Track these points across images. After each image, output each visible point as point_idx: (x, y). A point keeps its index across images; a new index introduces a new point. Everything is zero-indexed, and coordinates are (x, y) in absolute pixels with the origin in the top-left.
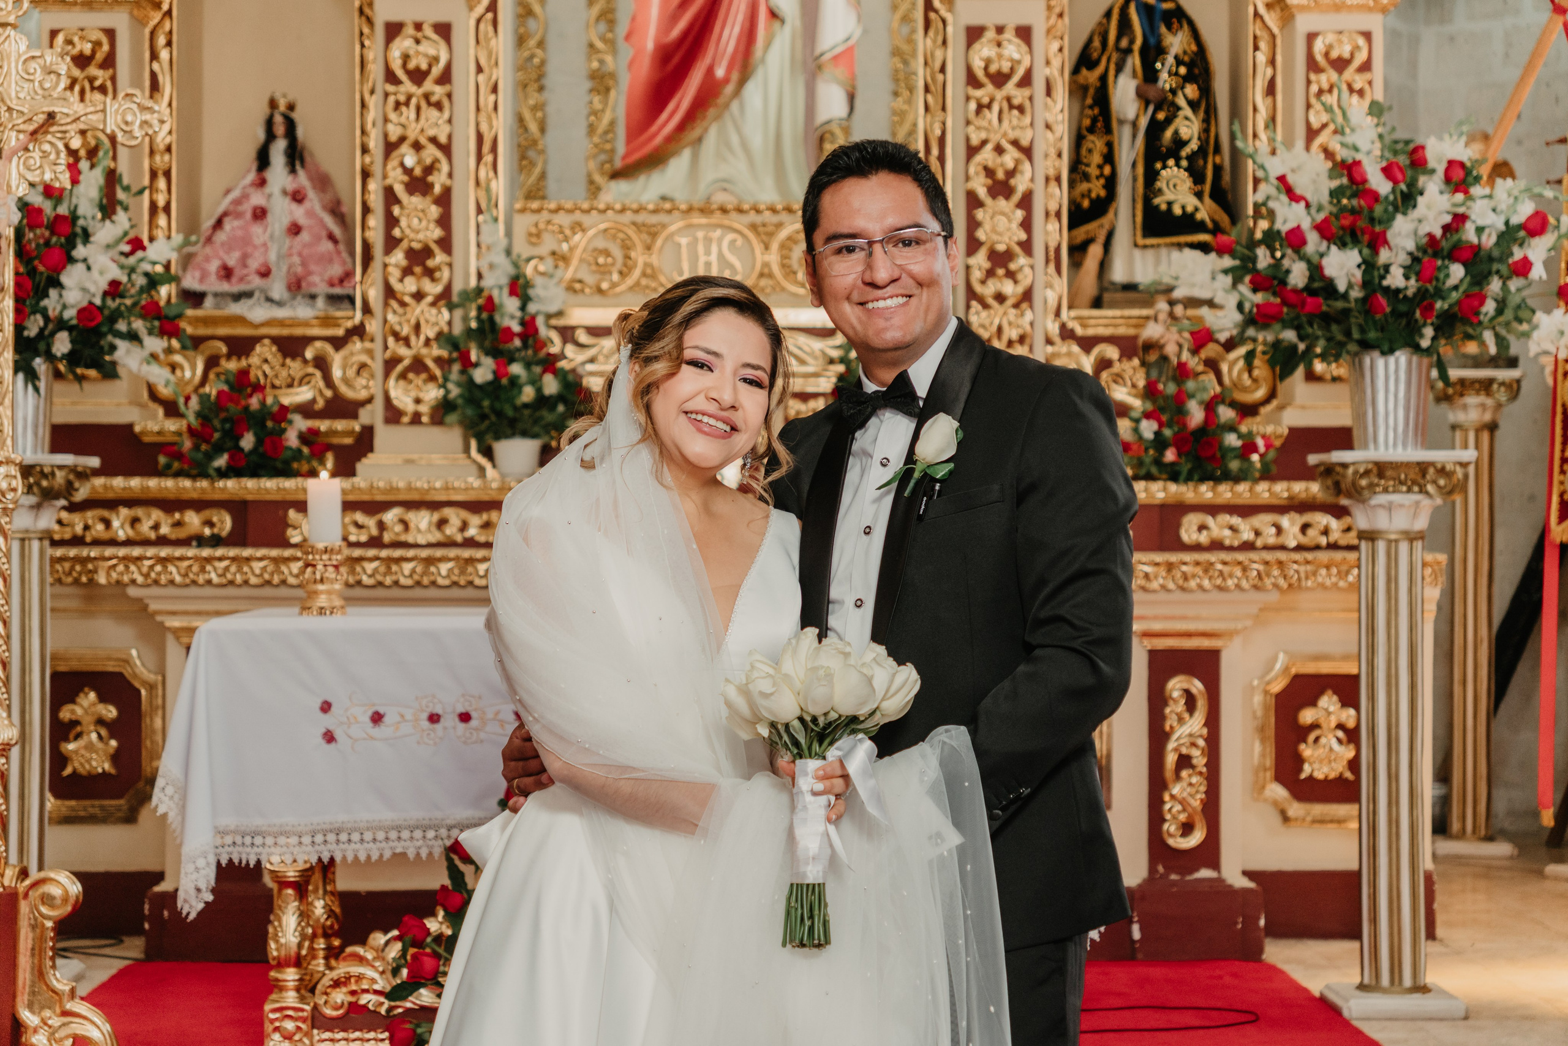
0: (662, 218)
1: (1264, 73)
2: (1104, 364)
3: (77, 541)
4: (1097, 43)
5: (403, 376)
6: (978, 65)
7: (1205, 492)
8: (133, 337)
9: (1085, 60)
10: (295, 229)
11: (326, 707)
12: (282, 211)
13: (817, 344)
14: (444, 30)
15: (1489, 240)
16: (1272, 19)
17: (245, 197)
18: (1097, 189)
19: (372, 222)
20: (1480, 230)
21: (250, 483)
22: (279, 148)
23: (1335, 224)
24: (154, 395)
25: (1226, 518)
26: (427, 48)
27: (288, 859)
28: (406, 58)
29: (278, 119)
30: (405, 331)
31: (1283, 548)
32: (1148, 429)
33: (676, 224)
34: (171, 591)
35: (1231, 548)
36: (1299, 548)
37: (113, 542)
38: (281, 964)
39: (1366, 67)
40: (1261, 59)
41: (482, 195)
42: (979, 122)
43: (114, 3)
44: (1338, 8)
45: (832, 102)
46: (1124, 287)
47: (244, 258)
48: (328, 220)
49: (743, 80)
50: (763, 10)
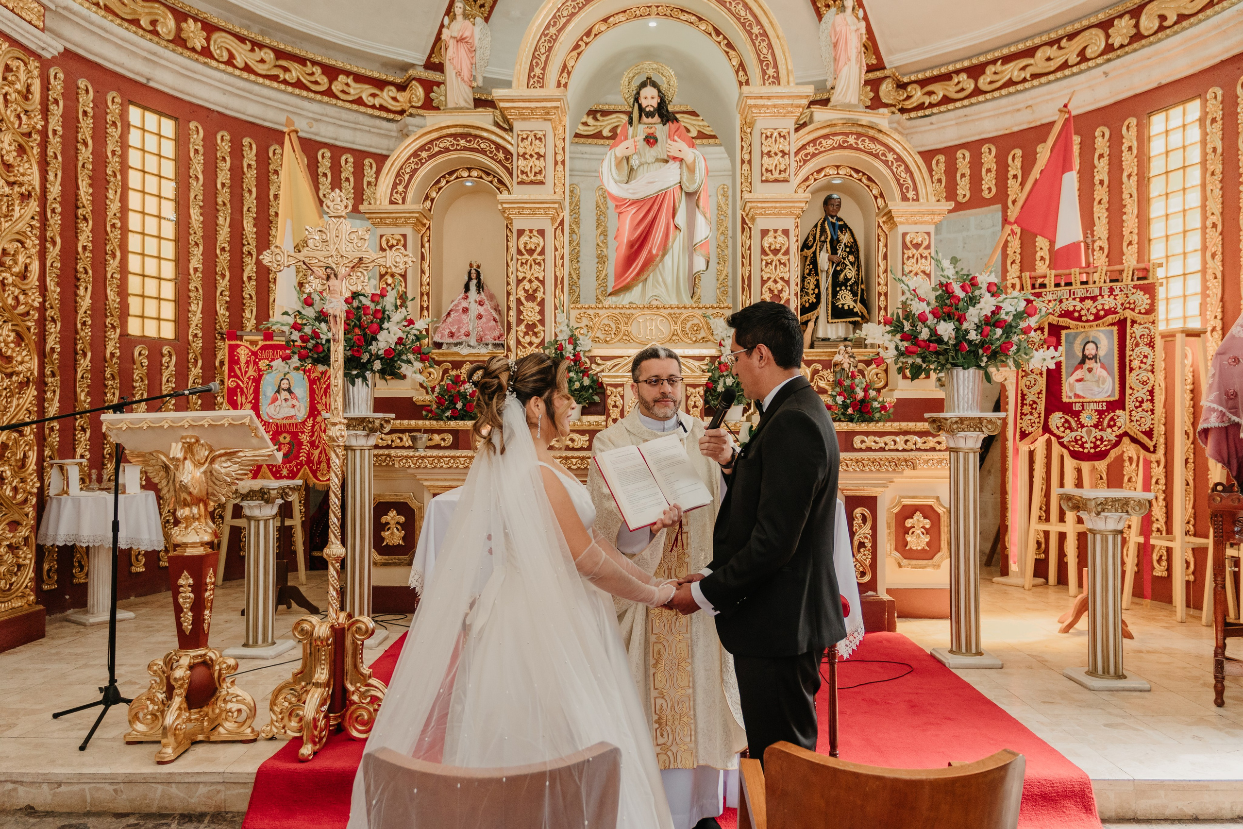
0: (632, 311)
1: (882, 250)
2: (815, 372)
4: (811, 238)
6: (766, 245)
7: (864, 427)
8: (409, 362)
9: (805, 246)
10: (480, 317)
12: (475, 309)
13: (697, 363)
14: (542, 233)
15: (1010, 318)
16: (886, 228)
17: (460, 303)
18: (812, 299)
19: (511, 313)
20: (1006, 314)
21: (461, 423)
22: (474, 282)
23: (939, 311)
24: (421, 386)
25: (872, 438)
26: (534, 240)
28: (526, 244)
29: (473, 271)
31: (897, 450)
32: (840, 400)
33: (637, 312)
34: (425, 471)
35: (875, 450)
36: (904, 450)
39: (928, 247)
40: (881, 244)
41: (557, 302)
42: (767, 270)
43: (406, 223)
44: (916, 223)
45: (699, 264)
46: (824, 340)
47: (459, 328)
48: (494, 313)
49: (664, 255)
50: (672, 226)
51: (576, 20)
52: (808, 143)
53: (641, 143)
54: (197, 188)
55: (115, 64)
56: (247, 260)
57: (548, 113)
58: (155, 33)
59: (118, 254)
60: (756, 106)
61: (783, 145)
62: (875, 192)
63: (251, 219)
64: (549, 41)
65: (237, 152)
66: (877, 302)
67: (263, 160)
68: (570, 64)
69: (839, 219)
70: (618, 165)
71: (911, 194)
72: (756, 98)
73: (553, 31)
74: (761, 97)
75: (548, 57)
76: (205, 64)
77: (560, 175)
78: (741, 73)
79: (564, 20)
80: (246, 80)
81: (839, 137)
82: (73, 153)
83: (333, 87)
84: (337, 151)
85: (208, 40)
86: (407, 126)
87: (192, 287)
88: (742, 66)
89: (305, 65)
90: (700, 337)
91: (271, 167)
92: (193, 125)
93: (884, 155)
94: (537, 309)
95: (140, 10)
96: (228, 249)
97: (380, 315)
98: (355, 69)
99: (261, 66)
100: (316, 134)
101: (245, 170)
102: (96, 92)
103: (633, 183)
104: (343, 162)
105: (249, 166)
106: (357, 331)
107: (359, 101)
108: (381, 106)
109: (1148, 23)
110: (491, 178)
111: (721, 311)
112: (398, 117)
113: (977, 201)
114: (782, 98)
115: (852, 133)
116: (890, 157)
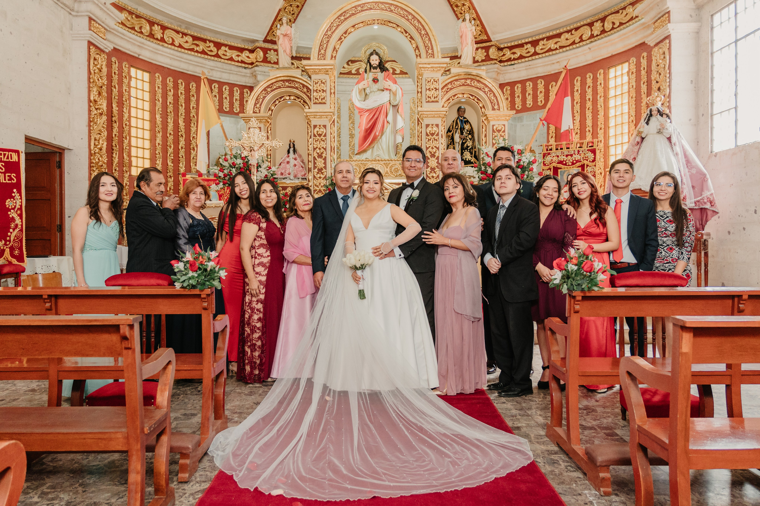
0: (367, 162)
1: (484, 133)
4: (451, 127)
5: (317, 193)
6: (428, 132)
9: (449, 131)
10: (295, 165)
12: (293, 162)
14: (325, 126)
15: (525, 164)
16: (486, 122)
17: (285, 159)
19: (310, 163)
20: (524, 162)
22: (292, 149)
26: (321, 130)
28: (317, 132)
29: (291, 144)
30: (318, 184)
39: (504, 131)
40: (484, 130)
41: (332, 158)
42: (429, 143)
43: (261, 122)
44: (498, 120)
45: (399, 139)
47: (285, 171)
48: (301, 163)
49: (382, 136)
50: (386, 121)
51: (340, 28)
52: (448, 83)
53: (371, 82)
54: (159, 105)
55: (126, 49)
56: (181, 139)
57: (327, 71)
58: (141, 33)
59: (128, 138)
60: (423, 67)
61: (436, 85)
62: (481, 105)
63: (182, 119)
64: (328, 38)
65: (176, 87)
67: (187, 90)
68: (337, 47)
69: (465, 118)
70: (360, 92)
71: (496, 107)
72: (423, 64)
73: (329, 33)
74: (425, 64)
75: (327, 45)
76: (162, 45)
77: (333, 99)
78: (417, 51)
79: (335, 28)
80: (180, 52)
81: (463, 81)
82: (110, 92)
83: (219, 53)
84: (221, 84)
85: (163, 34)
86: (255, 71)
87: (157, 152)
88: (417, 47)
89: (206, 43)
90: (398, 174)
91: (191, 93)
92: (157, 75)
93: (483, 88)
94: (323, 161)
95: (135, 22)
96: (172, 134)
98: (229, 43)
99: (186, 44)
100: (211, 76)
101: (180, 95)
102: (119, 63)
103: (367, 101)
104: (224, 90)
105: (181, 93)
107: (231, 59)
108: (242, 61)
109: (608, 26)
110: (300, 100)
112: (250, 66)
113: (536, 107)
114: (435, 64)
115: (469, 79)
116: (487, 90)
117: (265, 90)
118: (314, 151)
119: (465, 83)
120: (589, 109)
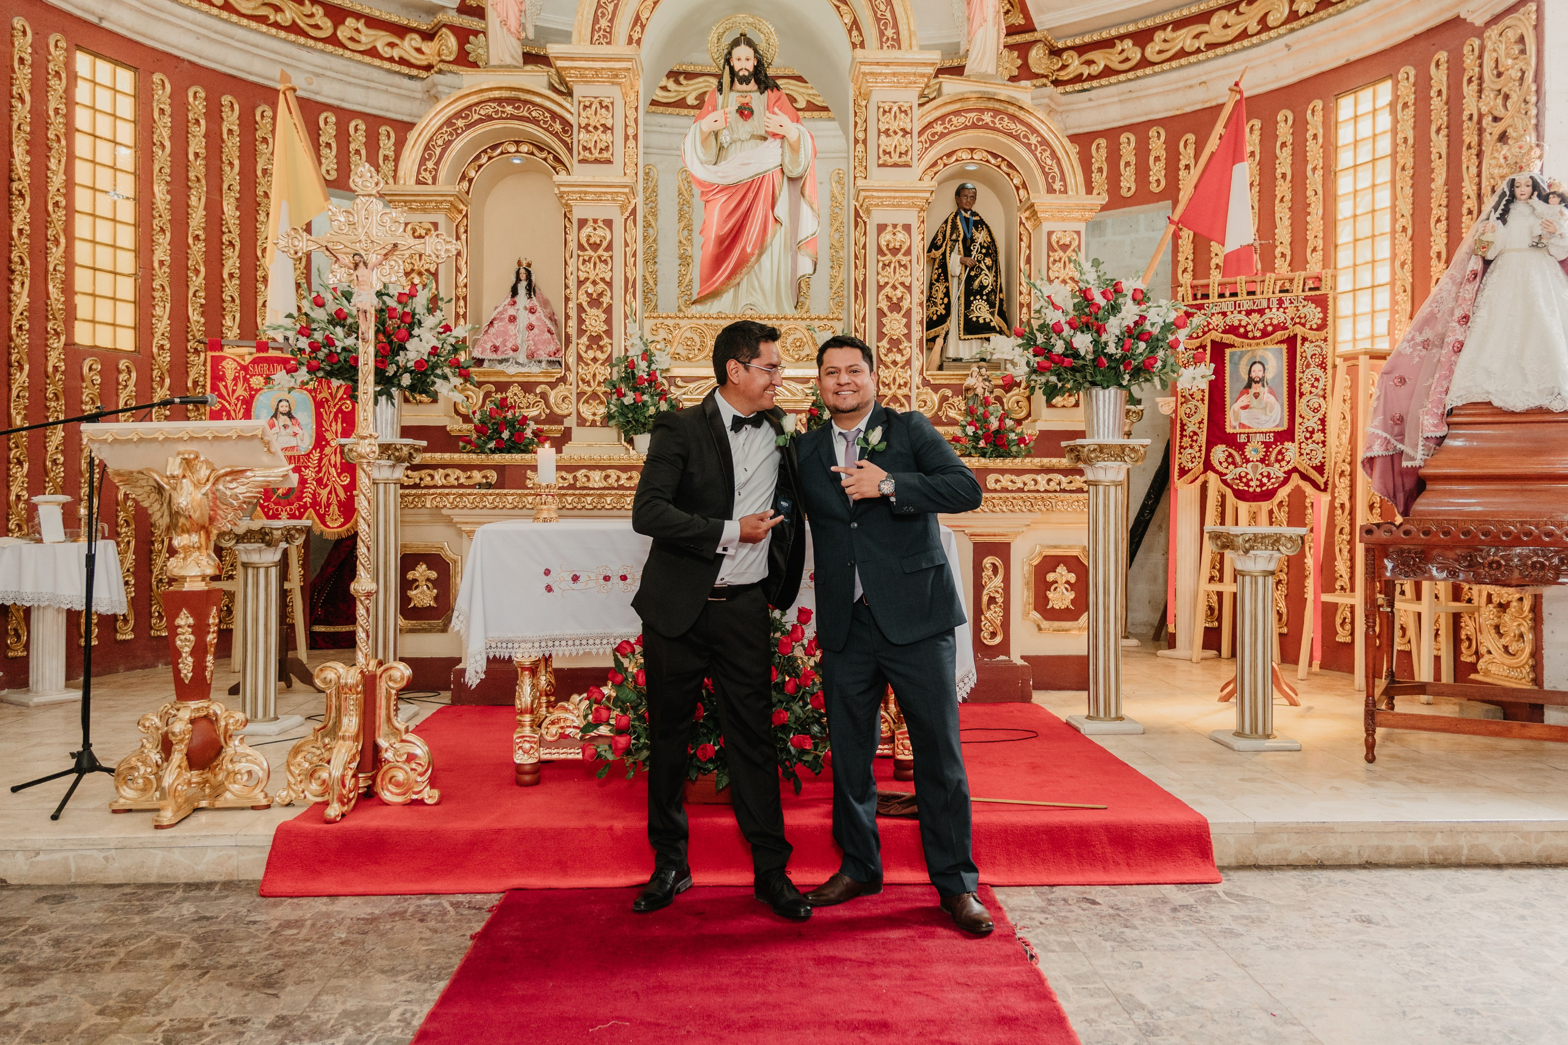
1: (1025, 252)
2: (944, 399)
3: (416, 486)
4: (940, 237)
5: (587, 402)
6: (883, 243)
7: (999, 463)
8: (445, 377)
9: (934, 246)
10: (531, 327)
11: (547, 572)
12: (524, 318)
13: (800, 387)
14: (609, 223)
15: (1156, 330)
16: (1029, 225)
17: (505, 310)
18: (941, 310)
19: (570, 323)
20: (1152, 325)
21: (507, 456)
22: (522, 287)
23: (1078, 322)
24: (457, 412)
25: (1008, 476)
26: (600, 232)
27: (526, 655)
28: (589, 237)
29: (522, 271)
30: (589, 377)
31: (1038, 491)
32: (970, 430)
34: (465, 511)
35: (1012, 491)
36: (1046, 491)
37: (435, 487)
38: (522, 713)
39: (1077, 249)
40: (1023, 245)
41: (628, 309)
42: (884, 273)
43: (437, 209)
44: (1063, 219)
45: (805, 266)
46: (955, 360)
47: (504, 342)
48: (548, 322)
49: (760, 255)
50: (771, 218)
52: (936, 120)
53: (734, 116)
54: (162, 158)
56: (228, 252)
57: (616, 76)
59: (62, 241)
60: (871, 74)
61: (904, 122)
62: (1017, 182)
63: (232, 200)
65: (214, 114)
66: (1019, 316)
68: (643, 17)
69: (974, 214)
70: (704, 141)
71: (1057, 186)
72: (871, 64)
74: (878, 64)
75: (616, 6)
77: (631, 152)
78: (855, 33)
81: (973, 115)
82: (6, 110)
83: (339, 33)
84: (344, 115)
86: (435, 85)
87: (156, 285)
88: (855, 22)
89: (302, 4)
90: (803, 354)
91: (259, 134)
92: (157, 77)
93: (1025, 136)
94: (603, 317)
96: (203, 237)
97: (408, 319)
98: (367, 11)
100: (318, 93)
101: (225, 136)
102: (36, 34)
103: (722, 164)
104: (352, 130)
105: (230, 132)
106: (381, 337)
107: (373, 52)
108: (402, 59)
110: (544, 155)
111: (830, 323)
112: (424, 74)
113: (1143, 196)
114: (903, 64)
115: (988, 110)
116: (1033, 140)
117: (449, 122)
118: (579, 288)
119: (979, 120)
120: (1282, 200)
